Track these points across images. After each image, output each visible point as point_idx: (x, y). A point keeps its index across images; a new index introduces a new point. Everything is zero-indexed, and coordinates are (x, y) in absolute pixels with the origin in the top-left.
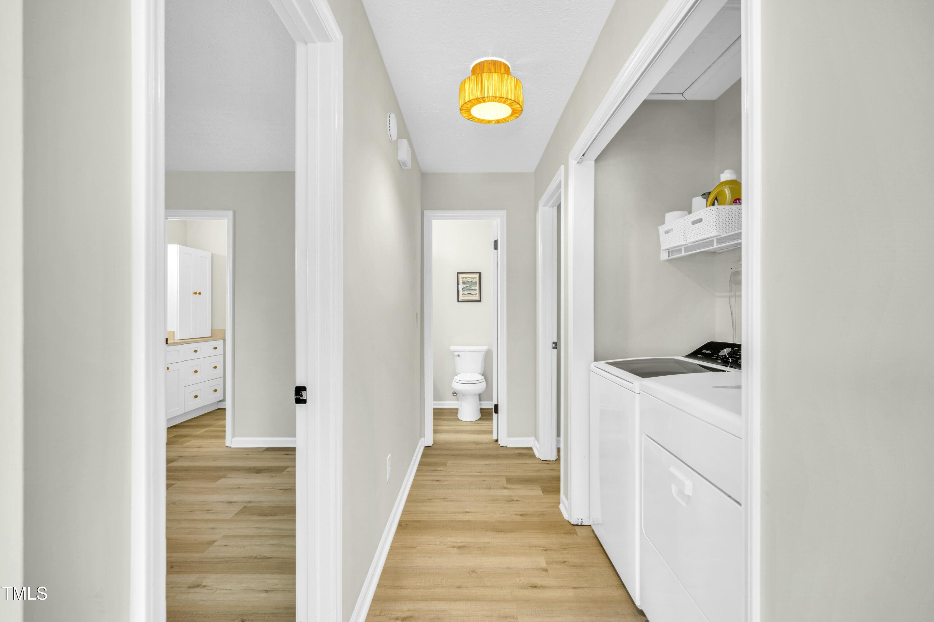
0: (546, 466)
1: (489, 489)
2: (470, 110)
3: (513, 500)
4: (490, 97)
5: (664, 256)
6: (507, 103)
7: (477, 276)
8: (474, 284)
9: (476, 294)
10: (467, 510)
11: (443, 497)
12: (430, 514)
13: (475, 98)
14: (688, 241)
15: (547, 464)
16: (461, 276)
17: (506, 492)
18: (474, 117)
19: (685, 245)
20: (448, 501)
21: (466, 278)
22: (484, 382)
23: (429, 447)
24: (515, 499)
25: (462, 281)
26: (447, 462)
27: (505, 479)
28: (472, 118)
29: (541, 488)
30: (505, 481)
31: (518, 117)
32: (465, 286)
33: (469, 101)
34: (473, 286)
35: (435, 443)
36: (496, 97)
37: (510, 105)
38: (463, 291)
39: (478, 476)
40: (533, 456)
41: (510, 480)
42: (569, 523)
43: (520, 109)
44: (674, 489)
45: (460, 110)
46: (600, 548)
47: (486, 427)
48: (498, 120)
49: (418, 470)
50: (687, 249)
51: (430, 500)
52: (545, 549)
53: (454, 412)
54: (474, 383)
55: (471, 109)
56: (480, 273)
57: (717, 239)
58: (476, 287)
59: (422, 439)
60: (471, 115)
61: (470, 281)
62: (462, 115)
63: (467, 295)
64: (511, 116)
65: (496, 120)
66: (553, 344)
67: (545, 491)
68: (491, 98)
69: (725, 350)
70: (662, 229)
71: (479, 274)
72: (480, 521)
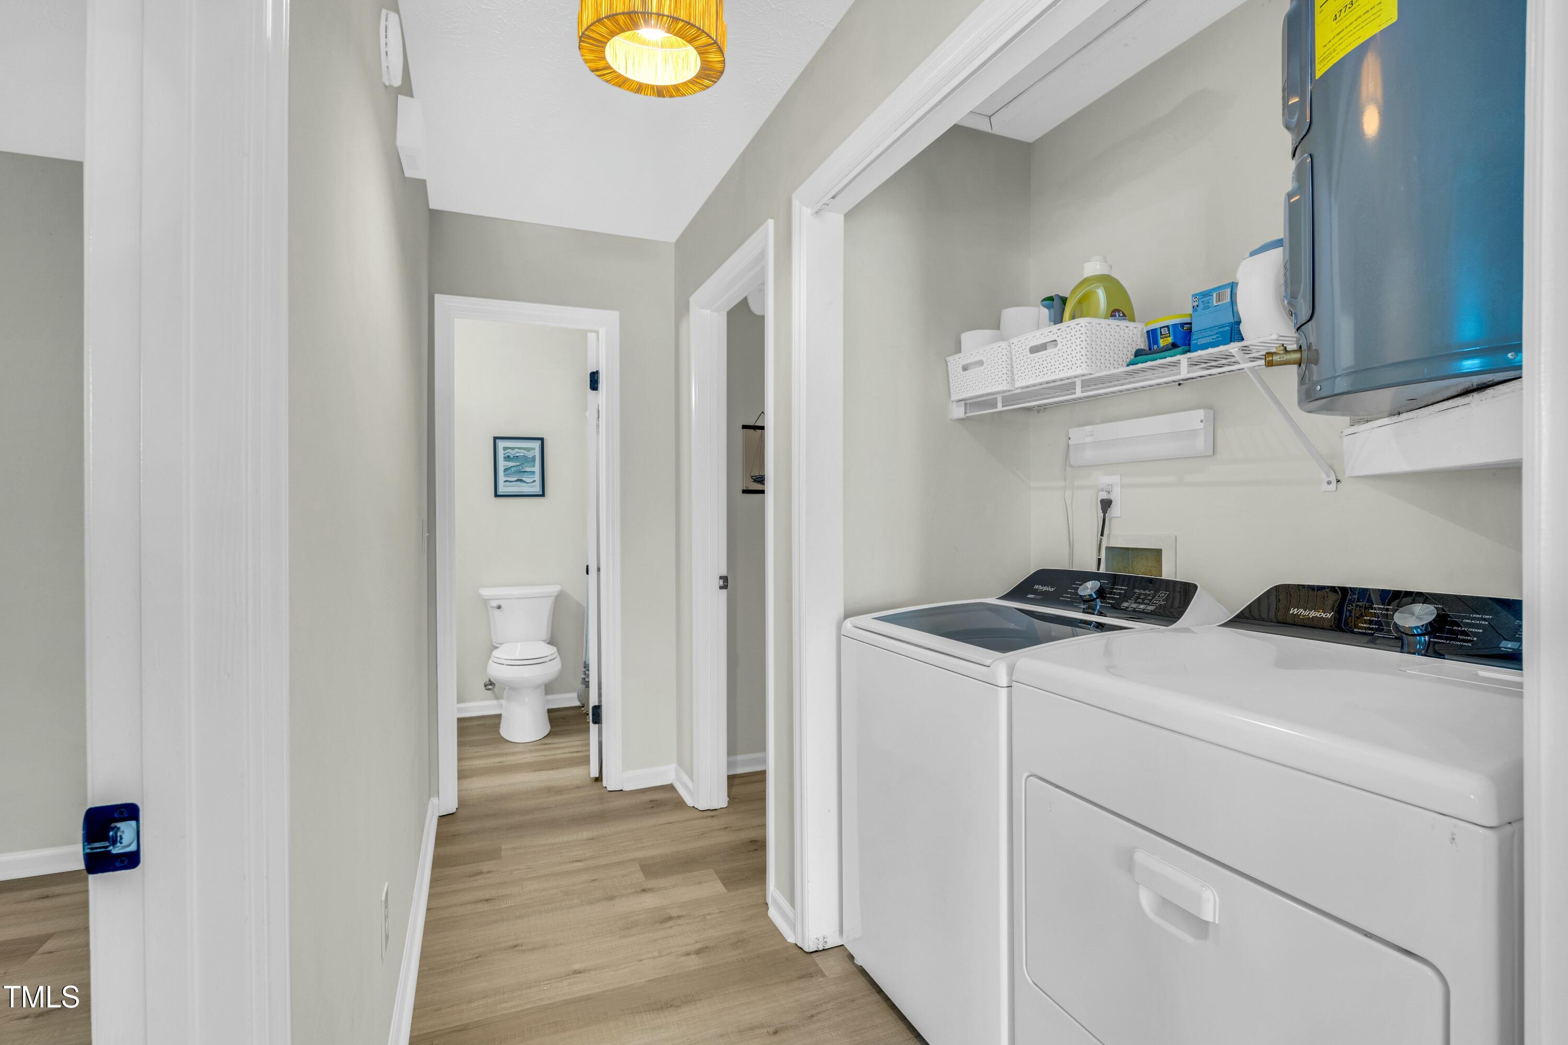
0: (714, 823)
1: (611, 898)
2: (606, 43)
3: (670, 918)
4: (663, 15)
5: (958, 412)
6: (698, 43)
7: (537, 445)
8: (530, 461)
9: (534, 481)
10: (577, 967)
11: (511, 943)
12: (489, 1000)
13: (626, 11)
14: (1018, 385)
15: (713, 816)
16: (501, 444)
17: (649, 901)
18: (609, 67)
19: (1004, 392)
20: (524, 951)
21: (513, 449)
22: (557, 659)
23: (450, 816)
24: (674, 913)
25: (504, 454)
26: (500, 847)
27: (639, 868)
28: (603, 71)
29: (718, 876)
30: (642, 874)
31: (708, 87)
32: (511, 464)
33: (611, 16)
34: (526, 464)
35: (462, 803)
36: (677, 20)
37: (702, 50)
38: (505, 475)
39: (579, 871)
40: (679, 804)
41: (652, 869)
42: (800, 951)
43: (719, 66)
44: (1146, 899)
45: (580, 38)
46: (877, 997)
47: (567, 750)
48: (660, 86)
49: (434, 881)
50: (1007, 400)
51: (479, 959)
52: (772, 1029)
53: (492, 723)
54: (538, 661)
55: (609, 40)
56: (542, 440)
57: (1083, 381)
58: (534, 466)
59: (434, 800)
60: (604, 58)
61: (522, 454)
62: (582, 56)
63: (514, 483)
64: (692, 81)
65: (657, 87)
66: (721, 580)
67: (731, 880)
68: (665, 18)
69: (1089, 584)
70: (955, 362)
71: (540, 442)
72: (612, 990)
